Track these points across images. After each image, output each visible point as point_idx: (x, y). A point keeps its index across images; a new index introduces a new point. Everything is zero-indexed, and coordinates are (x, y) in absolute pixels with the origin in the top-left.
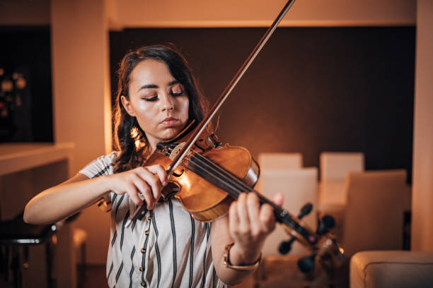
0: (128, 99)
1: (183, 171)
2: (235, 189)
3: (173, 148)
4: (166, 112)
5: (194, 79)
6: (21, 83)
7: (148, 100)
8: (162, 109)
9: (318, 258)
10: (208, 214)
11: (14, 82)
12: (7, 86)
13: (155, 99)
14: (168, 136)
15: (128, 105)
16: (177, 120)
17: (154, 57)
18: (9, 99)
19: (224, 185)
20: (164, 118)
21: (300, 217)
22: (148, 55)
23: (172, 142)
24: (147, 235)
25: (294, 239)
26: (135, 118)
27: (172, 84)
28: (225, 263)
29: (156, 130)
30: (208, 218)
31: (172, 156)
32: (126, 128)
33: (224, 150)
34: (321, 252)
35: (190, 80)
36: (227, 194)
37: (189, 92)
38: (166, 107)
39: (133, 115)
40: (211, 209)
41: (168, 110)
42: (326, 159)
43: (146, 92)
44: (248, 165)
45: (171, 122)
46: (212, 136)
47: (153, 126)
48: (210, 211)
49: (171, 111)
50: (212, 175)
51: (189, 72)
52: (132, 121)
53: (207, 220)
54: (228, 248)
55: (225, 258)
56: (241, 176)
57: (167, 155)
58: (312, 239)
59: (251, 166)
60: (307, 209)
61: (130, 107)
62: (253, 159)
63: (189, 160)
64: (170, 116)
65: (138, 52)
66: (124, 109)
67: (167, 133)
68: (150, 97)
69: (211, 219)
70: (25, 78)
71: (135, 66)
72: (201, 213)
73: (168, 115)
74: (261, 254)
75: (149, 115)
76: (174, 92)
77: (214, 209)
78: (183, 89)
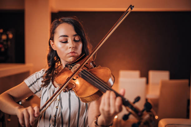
0: (53, 42)
1: (77, 77)
2: (102, 87)
3: (73, 66)
4: (71, 49)
5: (86, 34)
6: (11, 36)
7: (63, 42)
8: (69, 47)
9: (142, 124)
10: (88, 99)
11: (7, 35)
12: (4, 37)
13: (66, 42)
14: (71, 60)
15: (53, 44)
16: (76, 53)
17: (67, 22)
18: (5, 43)
19: (97, 85)
20: (70, 52)
21: (134, 103)
22: (64, 21)
23: (73, 64)
24: (57, 108)
25: (130, 113)
26: (56, 51)
27: (75, 35)
28: (95, 124)
29: (66, 57)
30: (88, 101)
31: (73, 70)
32: (51, 55)
33: (98, 69)
34: (143, 121)
35: (83, 35)
36: (98, 89)
37: (83, 40)
38: (71, 46)
39: (55, 49)
40: (90, 96)
41: (72, 48)
42: (151, 74)
43: (62, 38)
44: (109, 77)
45: (73, 54)
46: (92, 62)
47: (64, 55)
48: (89, 97)
49: (73, 48)
50: (91, 80)
51: (83, 31)
52: (55, 52)
53: (87, 102)
54: (97, 117)
55: (95, 122)
56: (106, 81)
57: (70, 69)
58: (140, 114)
59: (111, 77)
60: (138, 99)
61: (54, 45)
62: (112, 74)
63: (81, 72)
64: (73, 51)
65: (60, 20)
66: (51, 46)
67: (71, 59)
68: (64, 41)
69: (89, 102)
70: (12, 34)
71: (58, 26)
72: (85, 98)
73: (72, 50)
74: (113, 122)
75: (63, 50)
76: (76, 40)
77: (91, 97)
78: (80, 39)
